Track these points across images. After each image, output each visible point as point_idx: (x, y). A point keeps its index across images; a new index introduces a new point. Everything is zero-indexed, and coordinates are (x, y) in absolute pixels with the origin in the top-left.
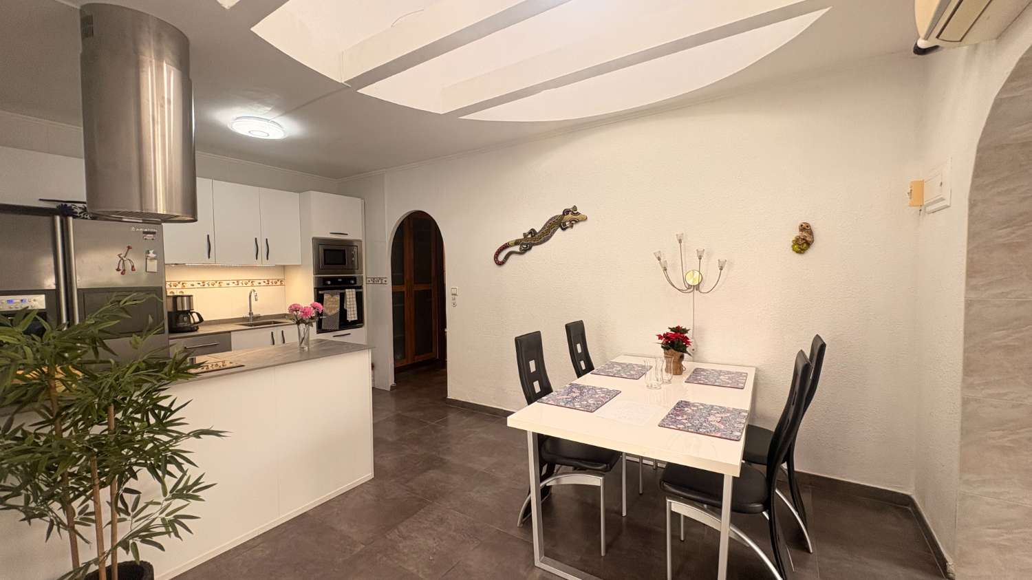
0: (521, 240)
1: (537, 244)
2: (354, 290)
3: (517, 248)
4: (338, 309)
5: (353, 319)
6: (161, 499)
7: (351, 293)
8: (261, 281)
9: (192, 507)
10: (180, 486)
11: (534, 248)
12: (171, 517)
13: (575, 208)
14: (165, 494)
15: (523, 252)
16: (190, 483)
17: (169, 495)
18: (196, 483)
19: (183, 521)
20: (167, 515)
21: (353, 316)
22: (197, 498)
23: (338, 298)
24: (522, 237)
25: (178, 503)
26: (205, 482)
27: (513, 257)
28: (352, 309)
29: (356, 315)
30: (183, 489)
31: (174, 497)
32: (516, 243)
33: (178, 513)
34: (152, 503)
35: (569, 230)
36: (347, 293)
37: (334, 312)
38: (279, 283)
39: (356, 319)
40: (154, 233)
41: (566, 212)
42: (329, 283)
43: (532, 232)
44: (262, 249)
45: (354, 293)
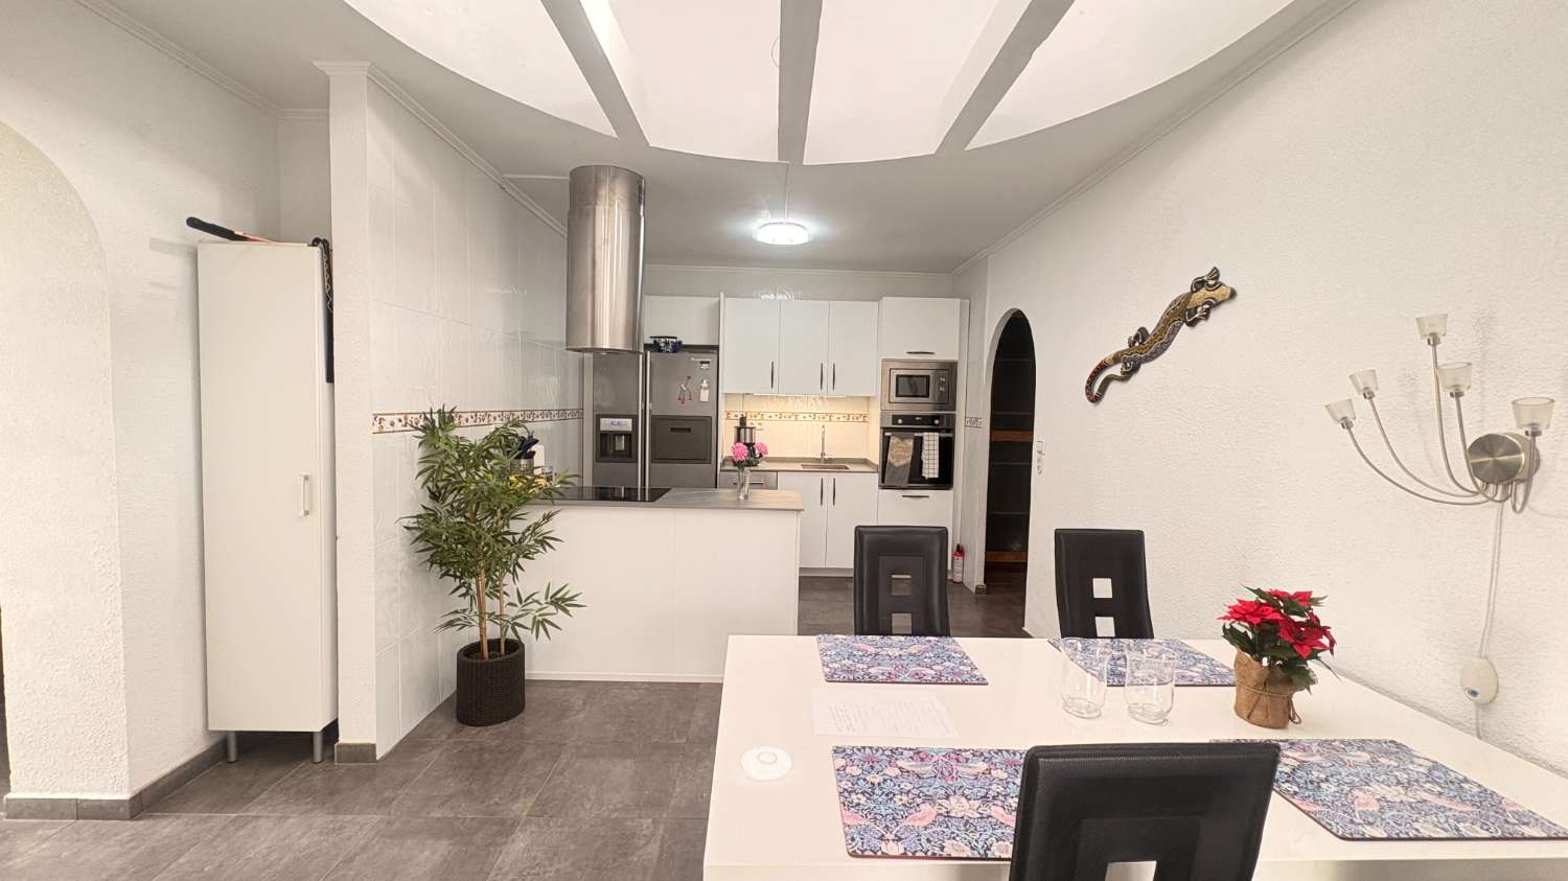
0: (1122, 352)
1: (1148, 359)
2: (937, 434)
3: (1116, 370)
4: (909, 459)
5: (932, 476)
6: (543, 601)
7: (931, 438)
8: (841, 416)
9: (559, 617)
10: (558, 596)
11: (1143, 366)
12: (540, 618)
13: (1215, 274)
14: (546, 598)
15: (1127, 376)
16: (566, 597)
17: (549, 600)
18: (571, 599)
19: (548, 626)
20: (540, 615)
21: (932, 471)
22: (566, 612)
23: (911, 443)
24: (1126, 346)
25: (552, 609)
26: (577, 601)
27: (1114, 386)
28: (931, 462)
29: (937, 471)
30: (559, 599)
31: (552, 603)
32: (1116, 359)
33: (547, 617)
34: (537, 602)
35: (1202, 325)
36: (925, 438)
37: (902, 462)
38: (861, 419)
39: (936, 476)
40: (708, 363)
41: (1200, 284)
42: (900, 421)
43: (1142, 333)
44: (827, 378)
45: (937, 438)
